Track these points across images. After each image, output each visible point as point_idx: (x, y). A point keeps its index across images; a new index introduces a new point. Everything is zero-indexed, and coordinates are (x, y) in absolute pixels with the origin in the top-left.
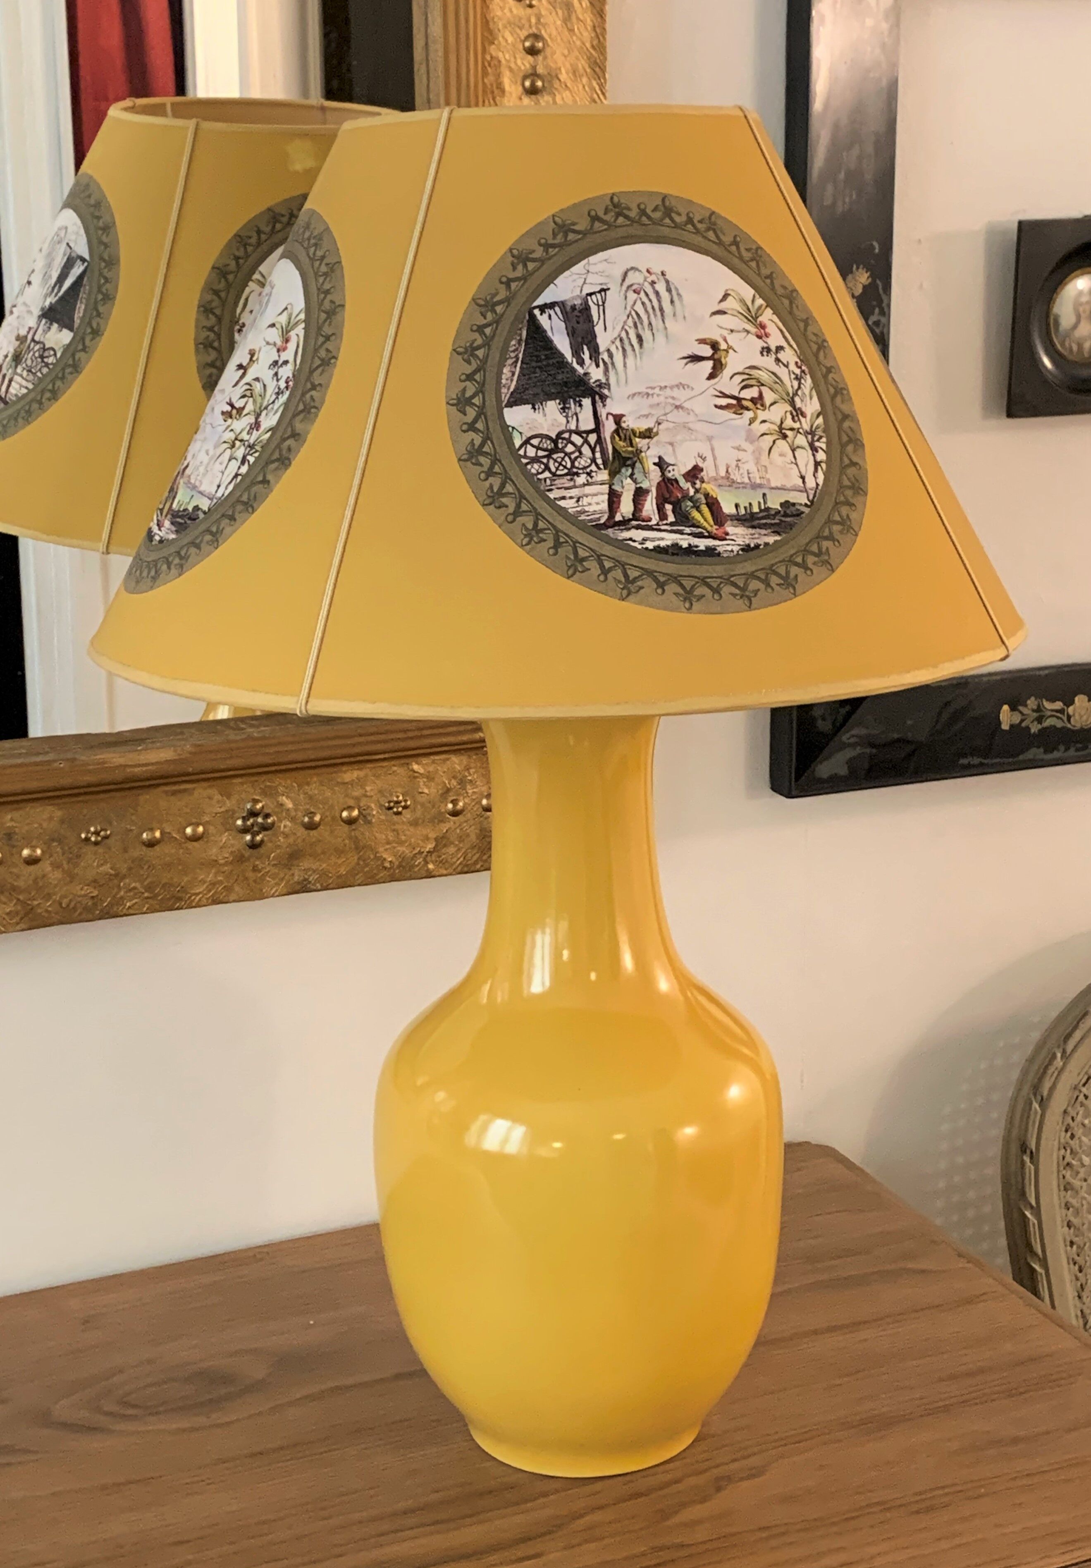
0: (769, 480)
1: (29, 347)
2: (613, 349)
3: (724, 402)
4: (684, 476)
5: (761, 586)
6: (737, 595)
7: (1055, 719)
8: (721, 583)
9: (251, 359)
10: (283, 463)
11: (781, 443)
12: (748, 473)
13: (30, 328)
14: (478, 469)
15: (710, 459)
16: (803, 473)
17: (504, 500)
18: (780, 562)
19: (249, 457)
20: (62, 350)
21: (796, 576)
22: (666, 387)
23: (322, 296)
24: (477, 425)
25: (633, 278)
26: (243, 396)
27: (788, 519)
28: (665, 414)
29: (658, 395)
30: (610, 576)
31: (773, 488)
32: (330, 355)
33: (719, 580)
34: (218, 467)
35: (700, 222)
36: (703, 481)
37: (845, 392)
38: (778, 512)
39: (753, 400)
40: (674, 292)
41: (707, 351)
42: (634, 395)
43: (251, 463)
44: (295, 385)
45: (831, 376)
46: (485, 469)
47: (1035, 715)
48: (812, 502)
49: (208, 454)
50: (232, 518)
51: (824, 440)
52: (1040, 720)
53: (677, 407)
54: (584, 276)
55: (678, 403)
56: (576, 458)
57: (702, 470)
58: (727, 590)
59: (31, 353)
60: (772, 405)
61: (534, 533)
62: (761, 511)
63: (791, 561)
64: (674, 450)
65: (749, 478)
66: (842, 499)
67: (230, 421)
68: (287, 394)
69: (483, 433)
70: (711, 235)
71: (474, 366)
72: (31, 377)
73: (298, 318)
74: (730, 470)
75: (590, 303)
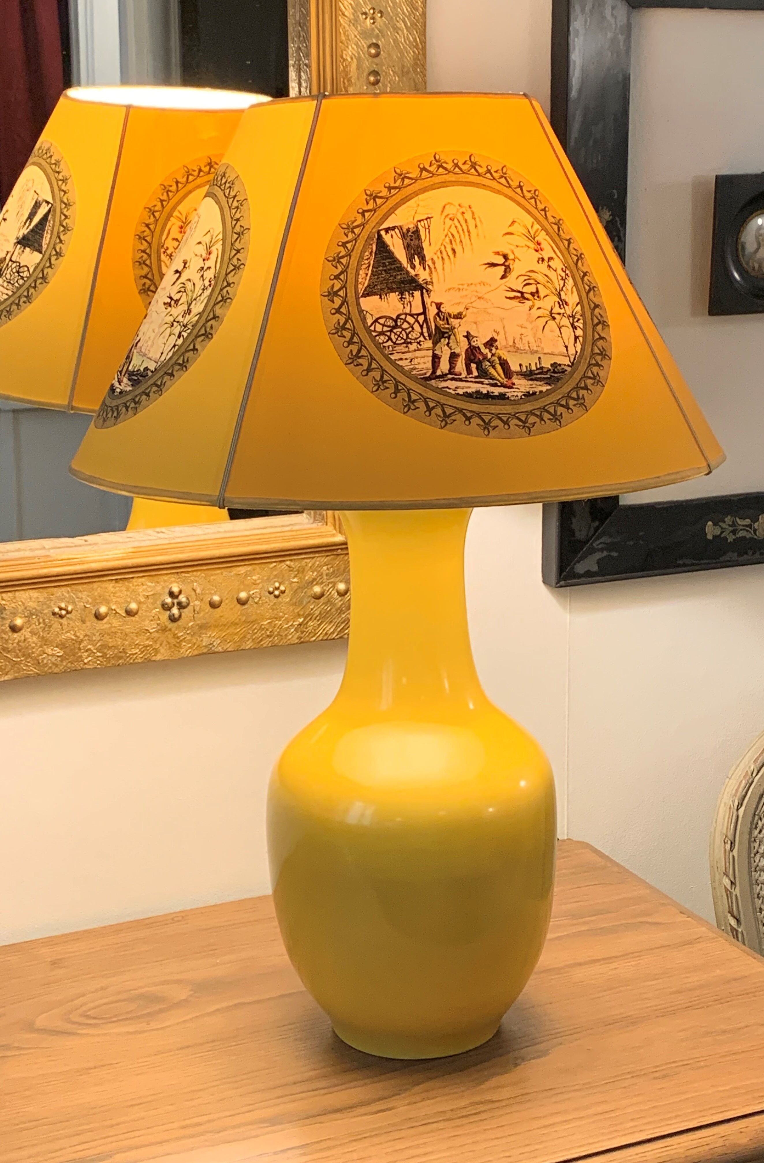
0: (543, 349)
1: (8, 265)
2: (435, 258)
3: (512, 294)
4: (484, 344)
5: (538, 420)
6: (520, 426)
7: (745, 531)
8: (509, 418)
9: (184, 267)
10: (207, 337)
11: (551, 323)
12: (529, 343)
13: (8, 252)
14: (343, 339)
15: (502, 333)
16: (567, 344)
17: (360, 361)
18: (550, 404)
19: (183, 333)
20: (34, 267)
21: (561, 414)
22: (472, 284)
23: (234, 222)
24: (341, 310)
25: (448, 210)
26: (179, 292)
27: (556, 375)
28: (471, 303)
29: (466, 290)
30: (433, 412)
31: (545, 354)
32: (240, 263)
33: (508, 416)
34: (162, 340)
35: (496, 172)
36: (497, 349)
37: (596, 289)
38: (549, 370)
39: (532, 294)
40: (477, 220)
41: (500, 260)
42: (449, 289)
43: (185, 337)
44: (216, 284)
45: (586, 278)
46: (347, 339)
47: (731, 529)
48: (573, 363)
49: (154, 332)
50: (172, 375)
51: (581, 321)
52: (734, 532)
53: (479, 298)
54: (416, 208)
55: (480, 295)
56: (410, 332)
57: (496, 341)
58: (514, 422)
59: (10, 269)
60: (544, 297)
61: (380, 383)
62: (537, 369)
63: (558, 403)
64: (477, 327)
65: (529, 347)
66: (594, 362)
67: (169, 308)
68: (210, 290)
69: (345, 315)
70: (503, 181)
71: (340, 269)
72: (10, 286)
73: (217, 238)
74: (516, 341)
75: (420, 227)
